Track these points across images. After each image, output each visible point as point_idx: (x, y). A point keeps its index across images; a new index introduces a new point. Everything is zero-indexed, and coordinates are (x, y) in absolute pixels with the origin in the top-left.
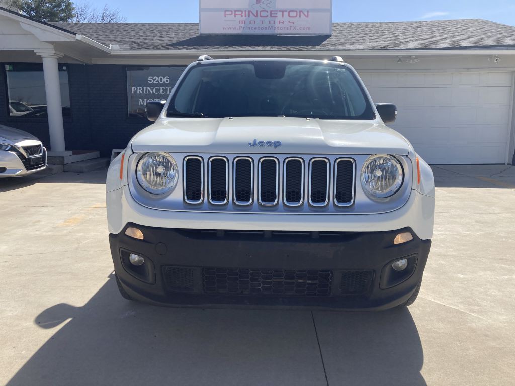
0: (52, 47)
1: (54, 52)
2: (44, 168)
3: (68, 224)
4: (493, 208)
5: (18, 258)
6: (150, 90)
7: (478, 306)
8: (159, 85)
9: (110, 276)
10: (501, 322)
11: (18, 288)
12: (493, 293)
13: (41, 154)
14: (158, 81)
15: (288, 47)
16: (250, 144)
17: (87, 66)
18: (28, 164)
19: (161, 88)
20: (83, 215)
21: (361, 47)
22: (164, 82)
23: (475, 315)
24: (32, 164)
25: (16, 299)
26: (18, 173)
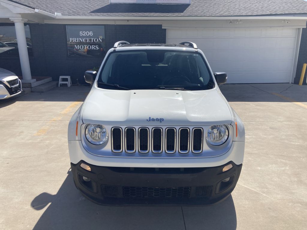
0: (20, 16)
1: (21, 19)
2: (20, 92)
3: (39, 133)
4: (280, 117)
5: (15, 160)
6: (81, 40)
7: (267, 188)
8: (86, 37)
9: (69, 172)
10: (278, 200)
11: (18, 182)
12: (275, 180)
13: (18, 84)
14: (86, 34)
15: (164, 14)
16: (147, 120)
17: (42, 25)
18: (11, 91)
19: (88, 39)
20: (48, 127)
21: (208, 14)
22: (90, 35)
23: (264, 195)
24: (13, 91)
25: (18, 190)
26: (6, 97)
